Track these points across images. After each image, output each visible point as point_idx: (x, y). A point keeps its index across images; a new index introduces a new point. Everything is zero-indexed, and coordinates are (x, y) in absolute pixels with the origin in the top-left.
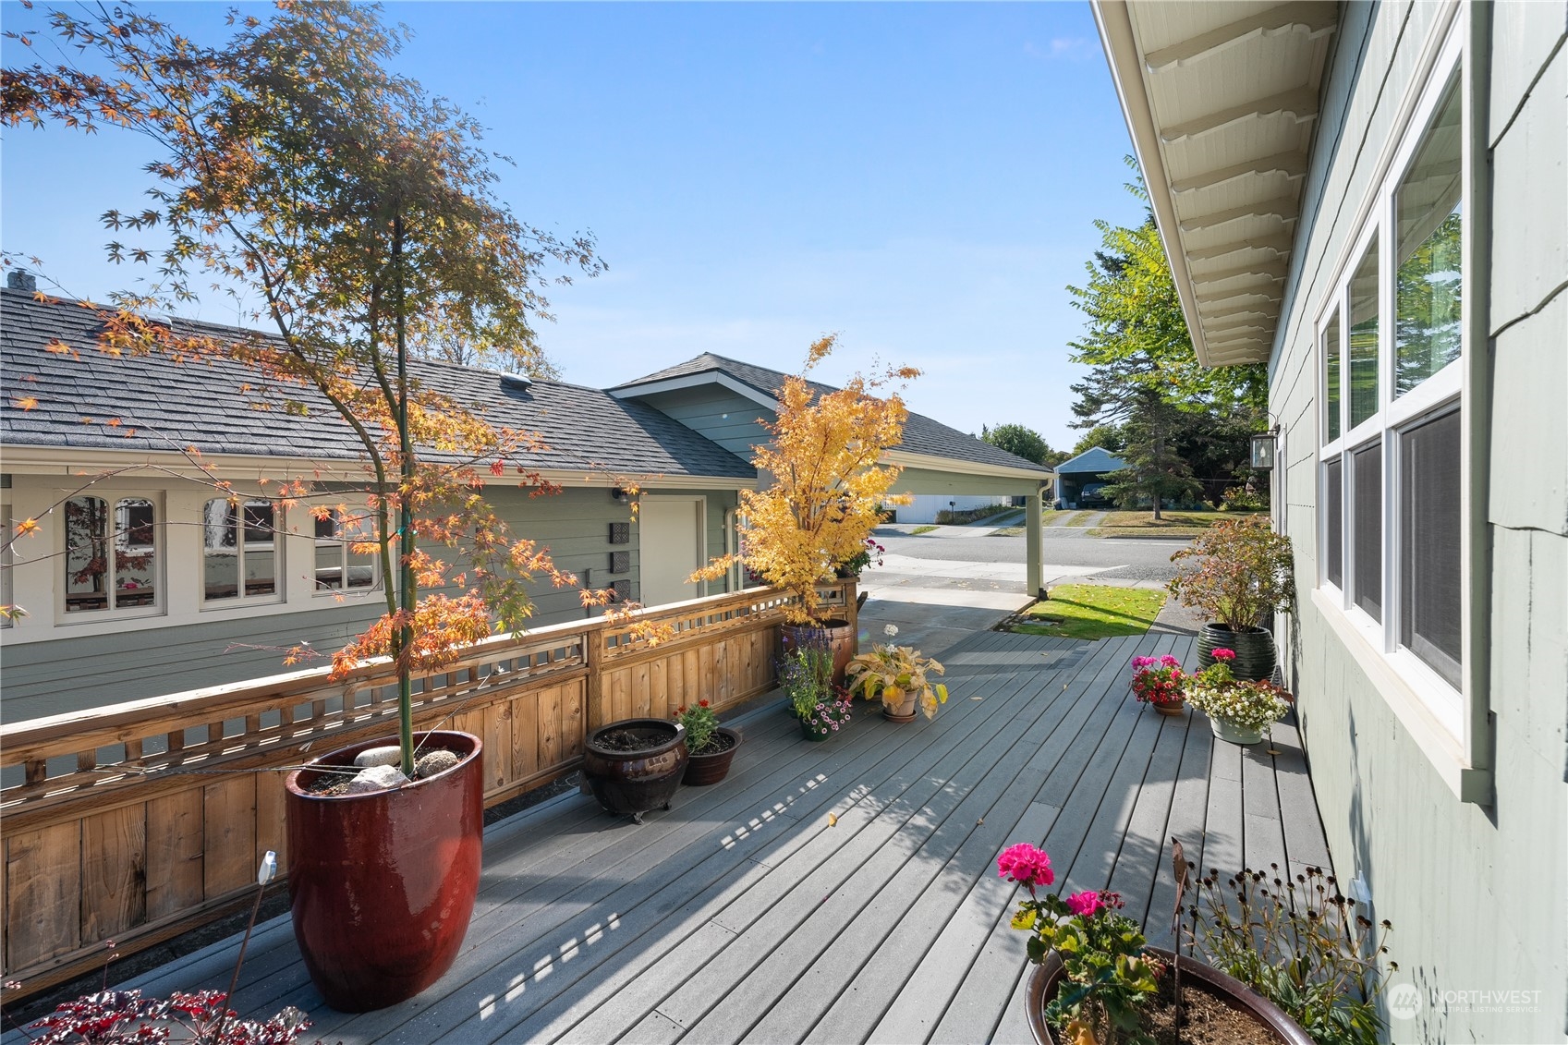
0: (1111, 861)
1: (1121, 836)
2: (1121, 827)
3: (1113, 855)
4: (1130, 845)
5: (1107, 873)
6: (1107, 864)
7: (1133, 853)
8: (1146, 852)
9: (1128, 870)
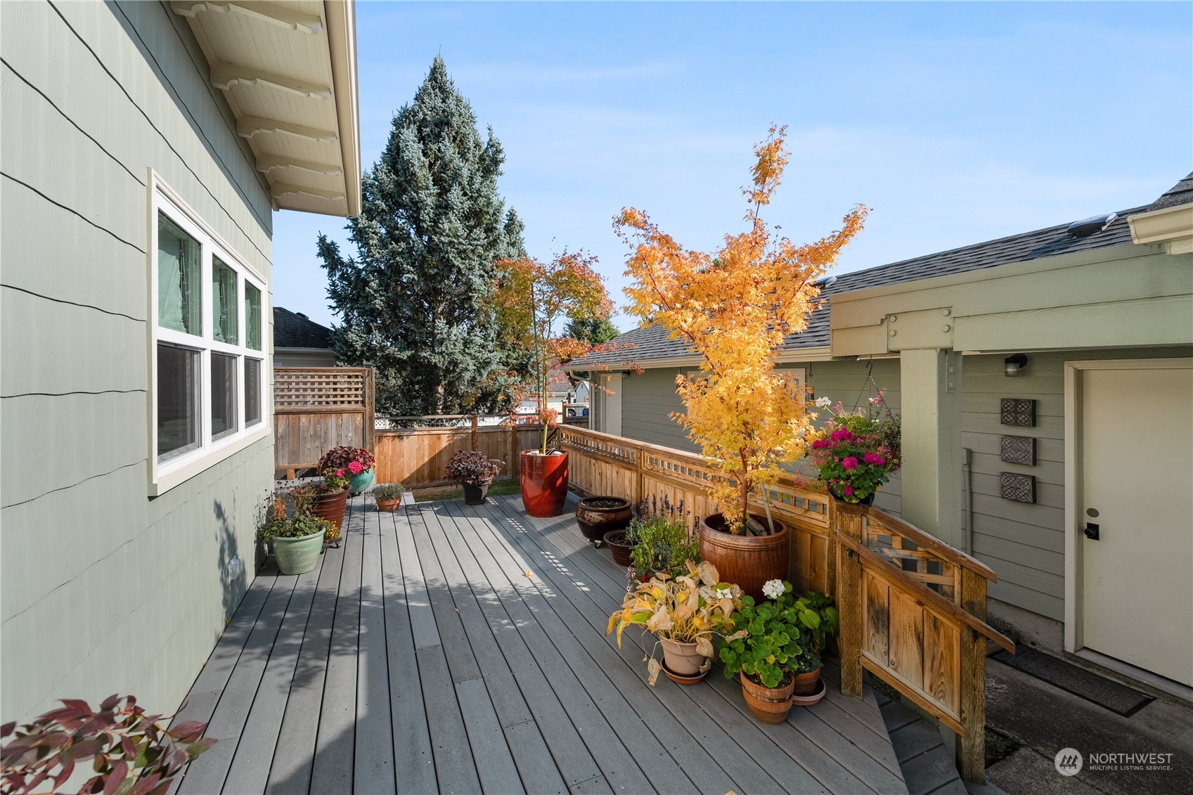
0: (362, 627)
1: (360, 648)
2: (362, 657)
3: (361, 632)
4: (352, 644)
5: (362, 620)
6: (363, 624)
7: (349, 640)
8: (340, 644)
9: (350, 627)
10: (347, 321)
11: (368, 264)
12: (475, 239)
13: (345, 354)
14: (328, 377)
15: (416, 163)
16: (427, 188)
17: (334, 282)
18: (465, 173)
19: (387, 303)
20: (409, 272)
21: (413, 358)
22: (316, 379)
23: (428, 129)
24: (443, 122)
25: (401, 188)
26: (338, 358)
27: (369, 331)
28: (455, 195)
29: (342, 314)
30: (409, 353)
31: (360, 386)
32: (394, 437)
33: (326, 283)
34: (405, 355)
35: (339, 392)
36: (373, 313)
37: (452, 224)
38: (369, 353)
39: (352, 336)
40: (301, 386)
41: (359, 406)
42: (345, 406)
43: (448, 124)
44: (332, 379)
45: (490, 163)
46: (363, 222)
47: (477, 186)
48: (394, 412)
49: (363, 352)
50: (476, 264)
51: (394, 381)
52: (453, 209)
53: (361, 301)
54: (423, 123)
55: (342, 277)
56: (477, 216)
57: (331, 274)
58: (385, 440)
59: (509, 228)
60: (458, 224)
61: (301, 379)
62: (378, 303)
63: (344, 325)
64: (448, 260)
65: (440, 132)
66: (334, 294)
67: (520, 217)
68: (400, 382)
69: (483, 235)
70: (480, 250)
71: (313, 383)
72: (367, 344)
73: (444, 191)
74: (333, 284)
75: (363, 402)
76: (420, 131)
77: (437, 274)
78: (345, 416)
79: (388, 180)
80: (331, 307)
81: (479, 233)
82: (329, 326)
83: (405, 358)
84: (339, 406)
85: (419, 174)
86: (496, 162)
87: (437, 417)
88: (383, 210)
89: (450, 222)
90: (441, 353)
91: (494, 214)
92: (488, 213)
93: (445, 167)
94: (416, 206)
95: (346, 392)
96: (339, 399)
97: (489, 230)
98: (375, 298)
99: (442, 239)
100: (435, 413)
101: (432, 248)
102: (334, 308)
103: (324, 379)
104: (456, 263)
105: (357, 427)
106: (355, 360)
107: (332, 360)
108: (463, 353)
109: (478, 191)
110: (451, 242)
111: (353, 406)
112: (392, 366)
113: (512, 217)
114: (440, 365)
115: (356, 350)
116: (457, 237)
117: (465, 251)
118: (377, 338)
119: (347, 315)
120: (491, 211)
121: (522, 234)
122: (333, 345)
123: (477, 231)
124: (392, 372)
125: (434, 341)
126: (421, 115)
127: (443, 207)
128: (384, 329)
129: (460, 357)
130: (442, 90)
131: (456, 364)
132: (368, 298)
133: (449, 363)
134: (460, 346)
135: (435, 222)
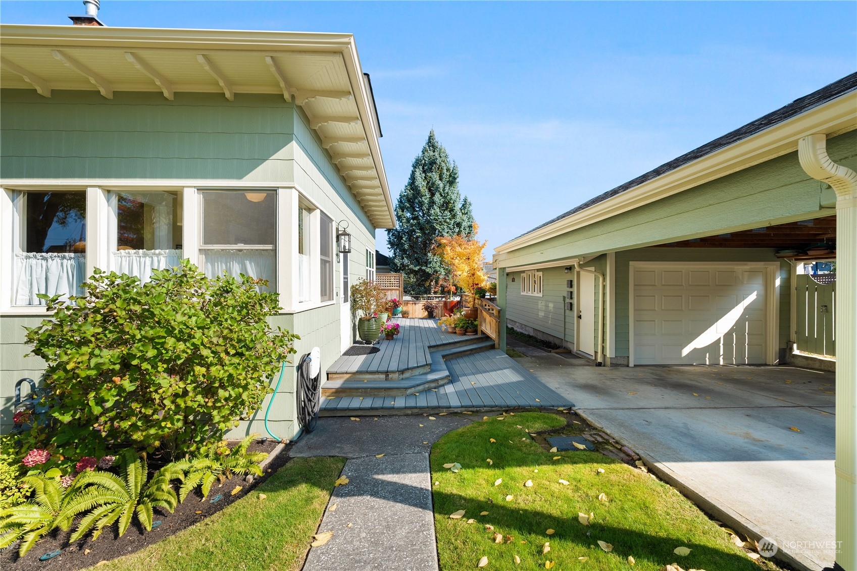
10: (395, 254)
11: (403, 230)
12: (445, 216)
13: (394, 269)
14: (388, 277)
15: (420, 186)
16: (426, 196)
17: (390, 237)
18: (441, 185)
19: (410, 246)
20: (418, 232)
21: (420, 269)
22: (384, 278)
23: (426, 167)
24: (433, 162)
25: (415, 197)
26: (391, 270)
27: (403, 258)
28: (437, 198)
29: (393, 251)
30: (418, 267)
31: (398, 280)
32: (413, 303)
33: (387, 238)
34: (417, 268)
35: (391, 283)
36: (404, 251)
37: (436, 210)
38: (403, 267)
39: (396, 261)
40: (380, 280)
41: (398, 288)
42: (393, 287)
43: (435, 163)
44: (389, 278)
45: (452, 181)
46: (400, 213)
47: (447, 191)
48: (413, 293)
49: (400, 267)
50: (445, 227)
51: (413, 280)
52: (436, 203)
53: (400, 246)
54: (425, 165)
55: (393, 235)
56: (447, 205)
57: (389, 234)
58: (409, 305)
59: (464, 206)
60: (438, 210)
61: (380, 278)
62: (406, 247)
63: (394, 255)
64: (434, 226)
65: (432, 167)
66: (390, 242)
67: (469, 200)
68: (415, 280)
69: (449, 214)
70: (448, 220)
71: (383, 279)
72: (402, 264)
73: (433, 195)
74: (390, 238)
75: (399, 286)
76: (423, 168)
77: (429, 232)
78: (393, 291)
79: (410, 193)
80: (388, 248)
81: (447, 213)
82: (388, 256)
83: (417, 270)
84: (391, 288)
85: (422, 190)
86: (455, 179)
87: (430, 295)
88: (408, 207)
89: (435, 209)
90: (431, 267)
91: (454, 203)
92: (451, 203)
93: (433, 184)
94: (421, 204)
95: (394, 283)
96: (391, 285)
97: (452, 210)
98: (405, 244)
99: (431, 218)
100: (430, 294)
101: (428, 222)
102: (390, 249)
103: (387, 278)
104: (437, 228)
105: (397, 295)
106: (398, 271)
107: (389, 271)
108: (440, 267)
109: (447, 193)
110: (435, 218)
111: (396, 288)
112: (412, 273)
113: (465, 200)
114: (430, 272)
115: (398, 267)
116: (438, 216)
117: (440, 222)
118: (406, 261)
119: (394, 251)
120: (452, 202)
121: (470, 208)
122: (389, 264)
123: (446, 212)
124: (412, 276)
125: (427, 263)
126: (423, 162)
127: (432, 203)
128: (409, 257)
129: (438, 269)
130: (433, 146)
131: (437, 272)
132: (403, 244)
133: (434, 271)
134: (439, 264)
135: (428, 210)
